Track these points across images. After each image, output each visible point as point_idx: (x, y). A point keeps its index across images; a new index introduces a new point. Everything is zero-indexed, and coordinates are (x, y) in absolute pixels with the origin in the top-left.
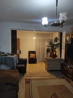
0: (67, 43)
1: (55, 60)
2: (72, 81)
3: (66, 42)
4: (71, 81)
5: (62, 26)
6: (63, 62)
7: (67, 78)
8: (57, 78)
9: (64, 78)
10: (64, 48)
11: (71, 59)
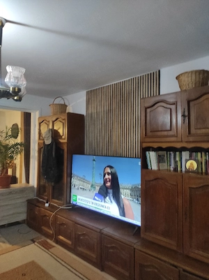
0: (42, 141)
1: (10, 193)
2: (54, 244)
3: (39, 139)
4: (51, 245)
5: (20, 100)
6: (32, 196)
7: (44, 238)
8: (15, 247)
9: (34, 242)
10: (37, 154)
11: (53, 184)
